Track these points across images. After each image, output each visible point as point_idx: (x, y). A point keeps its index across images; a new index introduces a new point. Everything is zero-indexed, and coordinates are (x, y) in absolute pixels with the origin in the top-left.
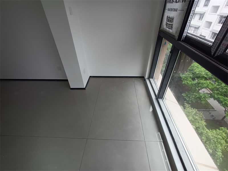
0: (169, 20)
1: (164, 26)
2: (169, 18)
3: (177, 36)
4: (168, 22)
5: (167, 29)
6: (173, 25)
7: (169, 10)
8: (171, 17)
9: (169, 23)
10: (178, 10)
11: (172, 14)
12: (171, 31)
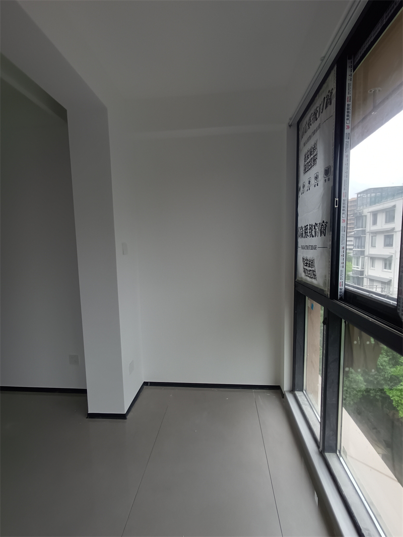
0: (306, 263)
1: (302, 275)
2: (307, 260)
3: (327, 290)
4: (306, 267)
5: (309, 279)
6: (316, 271)
7: (303, 248)
8: (308, 258)
9: (309, 269)
10: (317, 247)
11: (310, 254)
12: (314, 282)
